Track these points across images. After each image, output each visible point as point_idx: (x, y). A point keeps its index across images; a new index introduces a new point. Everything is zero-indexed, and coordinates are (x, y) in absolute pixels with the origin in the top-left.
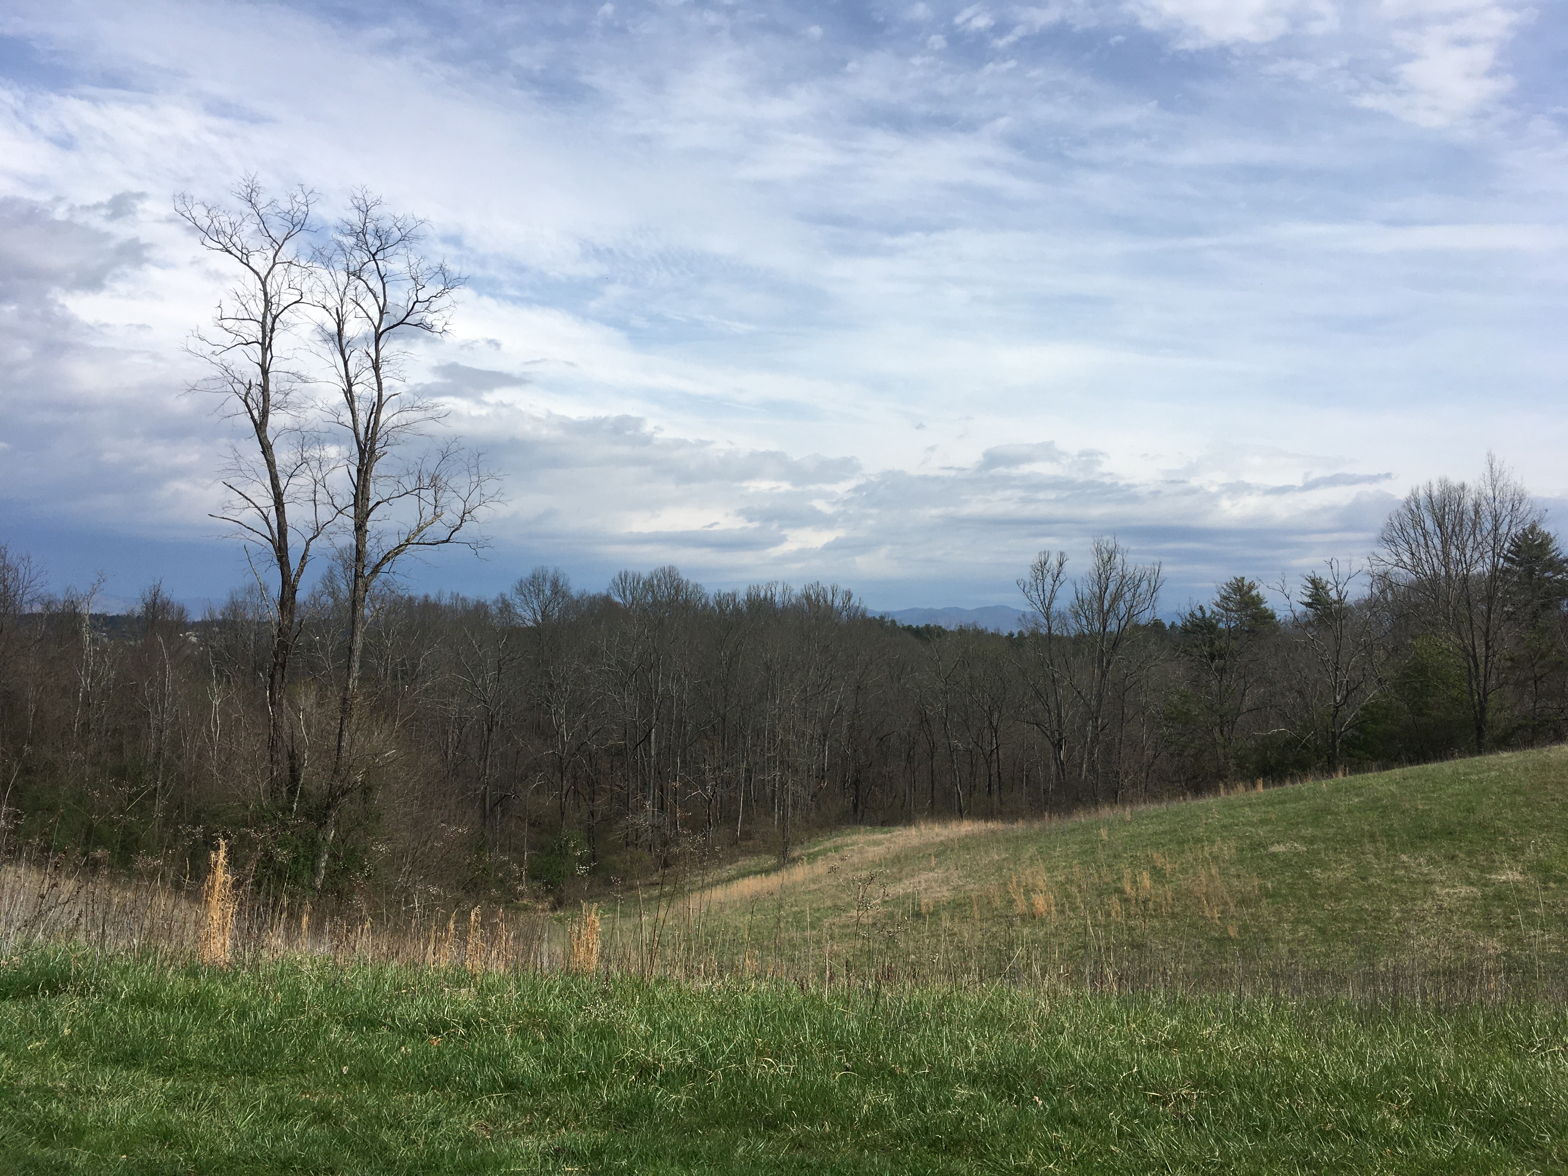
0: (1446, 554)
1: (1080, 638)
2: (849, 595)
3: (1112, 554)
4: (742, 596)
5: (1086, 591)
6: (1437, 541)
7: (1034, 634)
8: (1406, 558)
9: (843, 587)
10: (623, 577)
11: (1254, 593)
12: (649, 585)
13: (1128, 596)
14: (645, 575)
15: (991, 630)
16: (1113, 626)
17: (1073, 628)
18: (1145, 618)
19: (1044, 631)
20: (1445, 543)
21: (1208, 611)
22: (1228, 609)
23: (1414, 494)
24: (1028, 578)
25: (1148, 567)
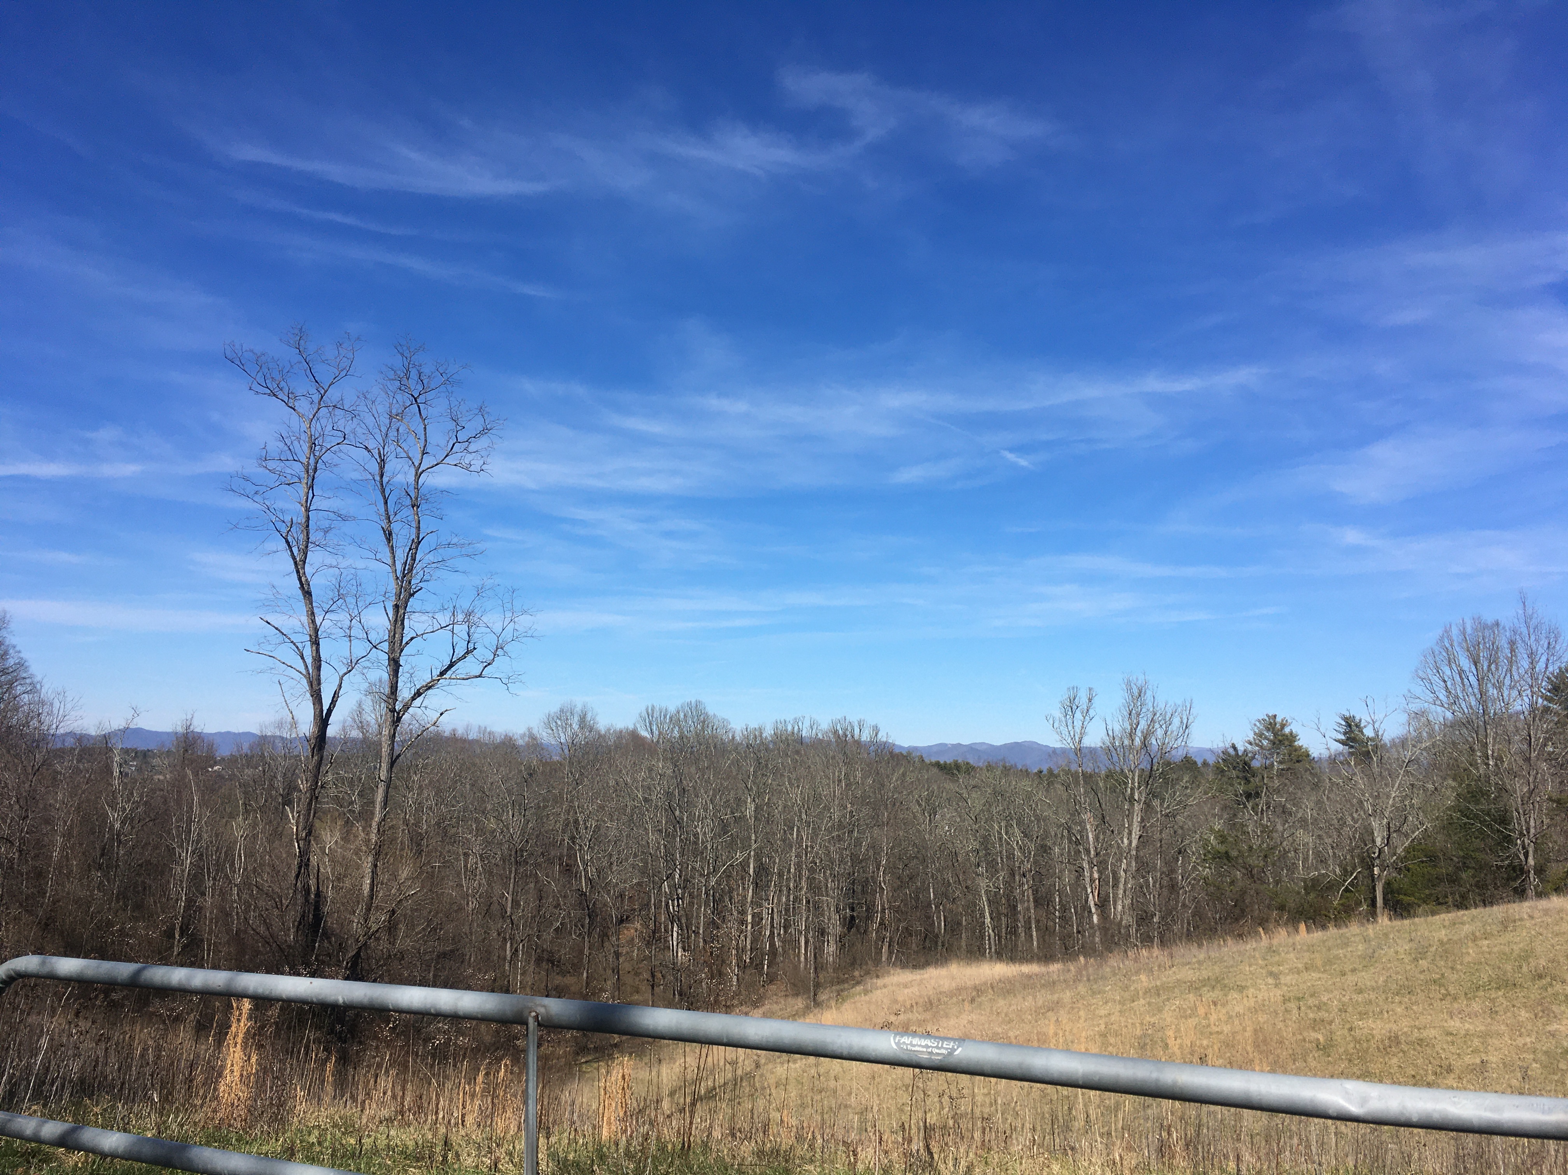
0: (1483, 692)
1: (1111, 774)
2: (876, 730)
3: (1142, 690)
4: (768, 733)
5: (1118, 726)
6: (1473, 679)
8: (1442, 695)
9: (871, 721)
10: (650, 711)
11: (1287, 730)
12: (675, 720)
13: (1160, 733)
14: (672, 709)
15: (1020, 765)
17: (1104, 765)
18: (1178, 755)
19: (1074, 767)
20: (1481, 680)
21: (1241, 749)
22: (1261, 747)
23: (1447, 631)
24: (1058, 714)
25: (1179, 702)
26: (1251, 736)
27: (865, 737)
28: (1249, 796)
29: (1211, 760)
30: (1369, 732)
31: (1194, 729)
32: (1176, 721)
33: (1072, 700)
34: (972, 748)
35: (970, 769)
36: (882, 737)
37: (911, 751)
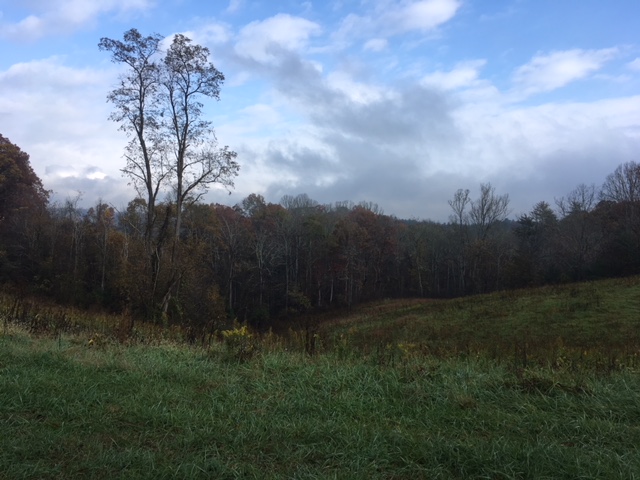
0: (632, 192)
1: (474, 226)
2: (377, 206)
3: (488, 191)
4: (334, 206)
5: (477, 206)
6: (628, 186)
7: (454, 225)
8: (615, 193)
9: (374, 203)
10: (286, 197)
11: (549, 208)
12: (296, 201)
13: (494, 208)
14: (295, 197)
15: (436, 222)
16: (487, 221)
17: (471, 222)
18: (501, 217)
19: (459, 222)
20: (631, 188)
21: (528, 214)
22: (537, 214)
23: (620, 168)
24: (453, 200)
25: (503, 195)
26: (533, 210)
27: (372, 210)
30: (582, 209)
31: (509, 206)
32: (501, 202)
33: (459, 195)
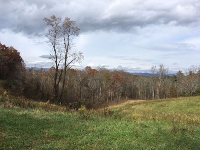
3: (162, 67)
11: (182, 72)
12: (101, 69)
13: (164, 72)
21: (175, 74)
24: (151, 69)
25: (167, 68)
26: (177, 73)
27: (125, 71)
28: (175, 81)
29: (171, 76)
30: (193, 73)
32: (166, 70)
33: (153, 67)
34: (139, 73)
35: (139, 76)
36: (127, 72)
37: (131, 73)
